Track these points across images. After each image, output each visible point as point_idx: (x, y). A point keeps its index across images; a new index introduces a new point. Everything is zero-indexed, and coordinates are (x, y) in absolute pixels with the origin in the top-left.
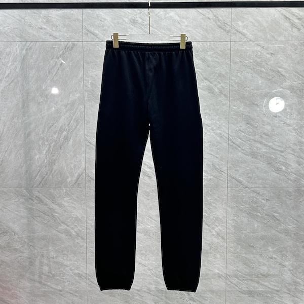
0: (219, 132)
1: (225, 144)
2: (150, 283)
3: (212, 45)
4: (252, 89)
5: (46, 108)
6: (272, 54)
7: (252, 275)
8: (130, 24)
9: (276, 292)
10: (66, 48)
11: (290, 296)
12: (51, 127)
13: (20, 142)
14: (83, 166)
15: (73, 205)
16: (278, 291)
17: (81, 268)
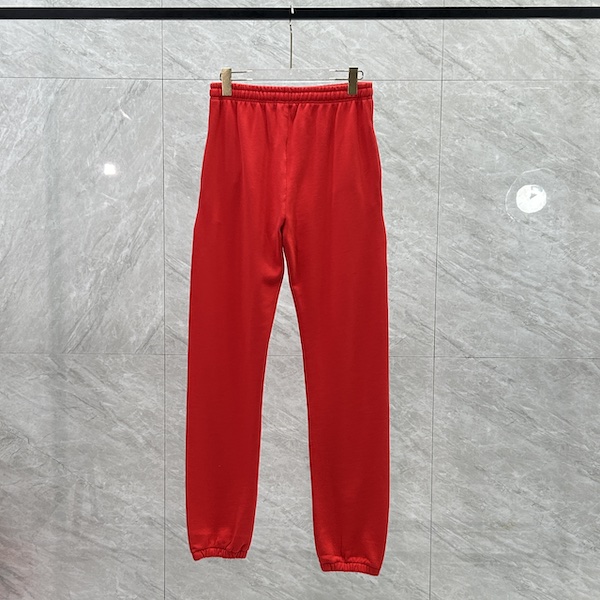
0: (418, 250)
1: (431, 275)
2: (286, 538)
3: (406, 88)
4: (483, 171)
5: (91, 203)
6: (519, 104)
7: (480, 524)
8: (251, 46)
9: (527, 558)
10: (131, 91)
11: (552, 565)
12: (100, 239)
13: (42, 268)
14: (160, 313)
15: (141, 387)
16: (530, 556)
17: (155, 506)
